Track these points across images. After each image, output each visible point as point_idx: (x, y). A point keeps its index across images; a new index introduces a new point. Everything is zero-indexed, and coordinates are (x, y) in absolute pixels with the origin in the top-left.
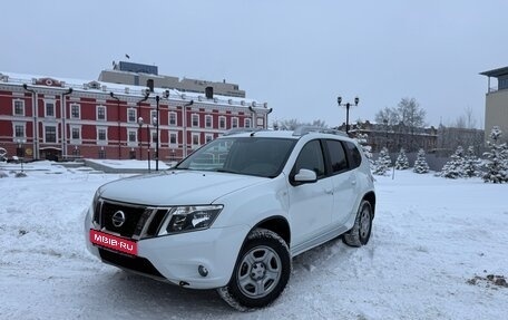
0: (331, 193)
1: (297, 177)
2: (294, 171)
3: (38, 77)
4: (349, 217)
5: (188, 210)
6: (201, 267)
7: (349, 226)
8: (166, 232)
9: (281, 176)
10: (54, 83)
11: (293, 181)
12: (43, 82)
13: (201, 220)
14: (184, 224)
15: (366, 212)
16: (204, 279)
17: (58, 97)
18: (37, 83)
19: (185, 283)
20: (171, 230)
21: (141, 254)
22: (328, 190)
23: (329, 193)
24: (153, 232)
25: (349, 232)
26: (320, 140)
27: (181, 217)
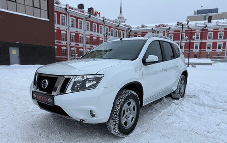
0: (165, 70)
1: (147, 60)
2: (145, 57)
3: (158, 25)
4: (174, 84)
5: (83, 78)
6: (91, 111)
7: (174, 89)
8: (70, 91)
9: (138, 59)
10: (164, 26)
11: (145, 62)
12: (159, 26)
13: (91, 84)
14: (81, 86)
15: (183, 81)
16: (94, 118)
17: (164, 32)
18: (157, 27)
19: (83, 120)
20: (73, 90)
21: (57, 103)
22: (164, 68)
23: (164, 70)
24: (63, 91)
25: (174, 92)
26: (159, 41)
27: (79, 82)
